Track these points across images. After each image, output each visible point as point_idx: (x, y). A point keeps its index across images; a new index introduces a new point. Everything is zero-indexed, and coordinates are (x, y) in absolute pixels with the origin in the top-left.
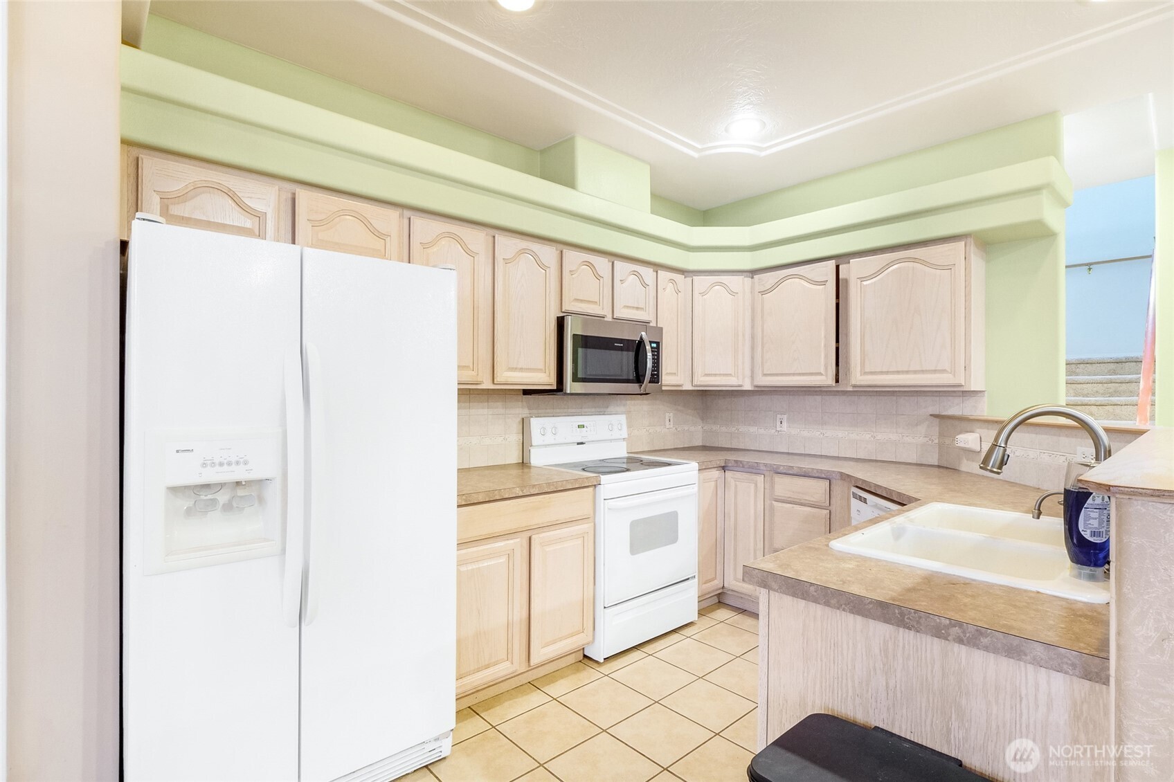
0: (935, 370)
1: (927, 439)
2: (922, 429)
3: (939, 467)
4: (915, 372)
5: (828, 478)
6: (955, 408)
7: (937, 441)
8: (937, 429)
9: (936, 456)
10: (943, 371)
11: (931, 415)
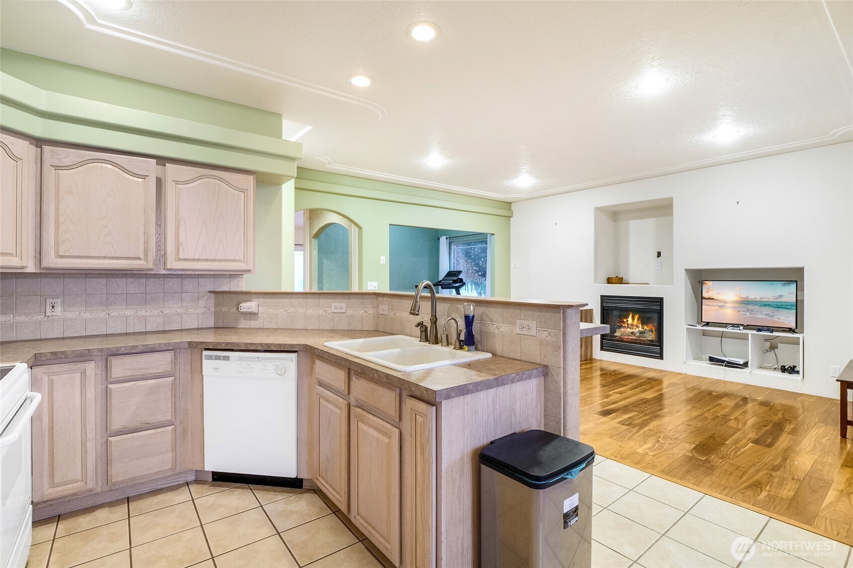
0: (234, 260)
1: (206, 309)
2: (202, 302)
3: (215, 328)
4: (220, 261)
5: (173, 349)
6: (226, 286)
7: (213, 310)
8: (213, 301)
9: (213, 320)
10: (239, 261)
11: (209, 292)
